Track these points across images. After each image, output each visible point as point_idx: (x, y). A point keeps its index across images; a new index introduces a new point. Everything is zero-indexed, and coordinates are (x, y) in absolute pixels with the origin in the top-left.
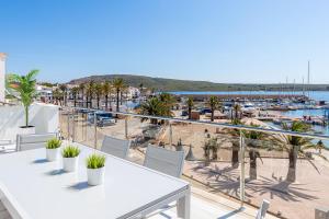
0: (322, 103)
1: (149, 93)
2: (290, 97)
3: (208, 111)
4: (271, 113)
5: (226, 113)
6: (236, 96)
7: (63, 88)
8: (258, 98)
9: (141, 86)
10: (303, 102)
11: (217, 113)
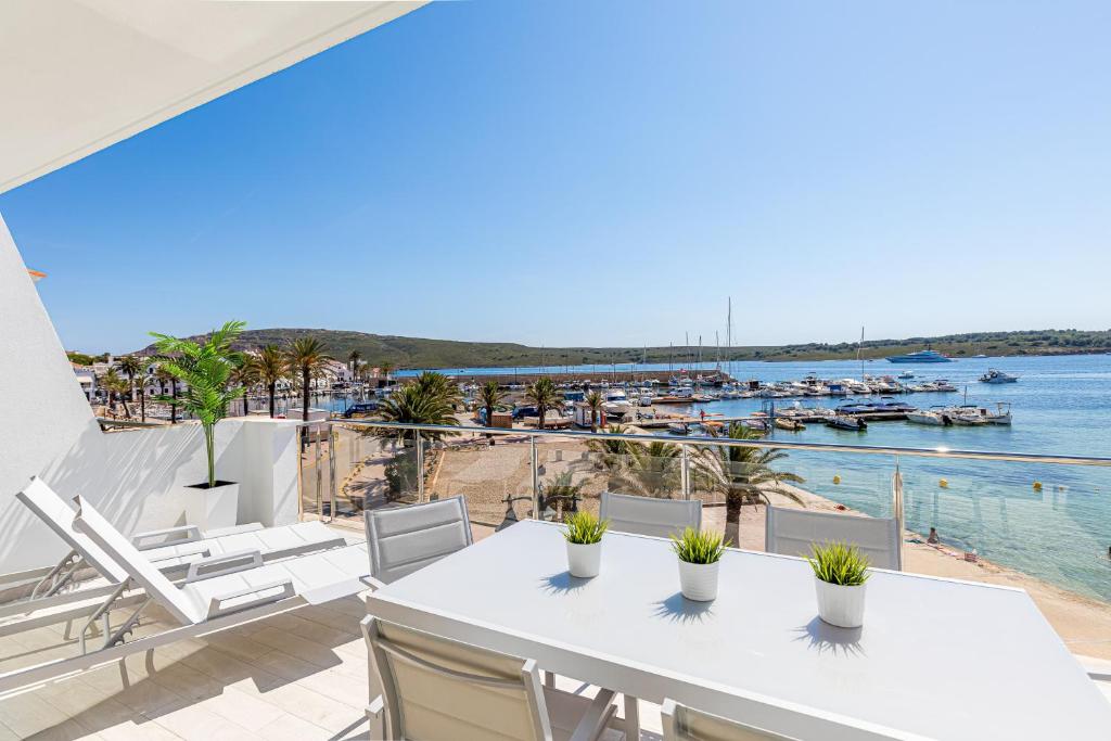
0: (754, 385)
1: (375, 373)
2: (693, 375)
3: (530, 412)
4: (661, 410)
5: (570, 416)
6: (582, 377)
7: (129, 366)
8: (629, 378)
9: (355, 356)
10: (718, 385)
11: (552, 417)
